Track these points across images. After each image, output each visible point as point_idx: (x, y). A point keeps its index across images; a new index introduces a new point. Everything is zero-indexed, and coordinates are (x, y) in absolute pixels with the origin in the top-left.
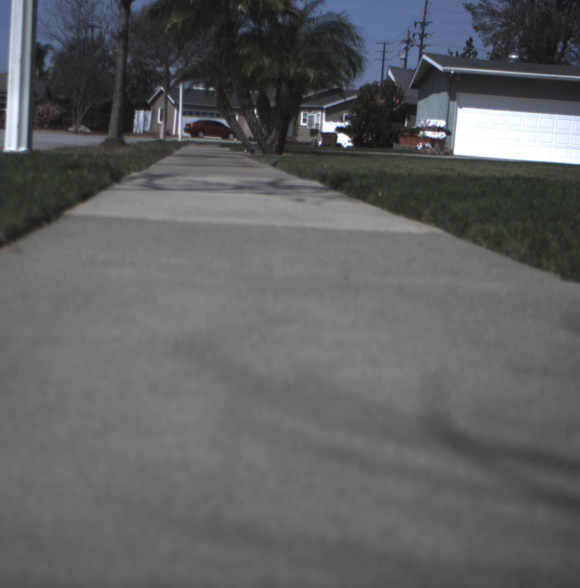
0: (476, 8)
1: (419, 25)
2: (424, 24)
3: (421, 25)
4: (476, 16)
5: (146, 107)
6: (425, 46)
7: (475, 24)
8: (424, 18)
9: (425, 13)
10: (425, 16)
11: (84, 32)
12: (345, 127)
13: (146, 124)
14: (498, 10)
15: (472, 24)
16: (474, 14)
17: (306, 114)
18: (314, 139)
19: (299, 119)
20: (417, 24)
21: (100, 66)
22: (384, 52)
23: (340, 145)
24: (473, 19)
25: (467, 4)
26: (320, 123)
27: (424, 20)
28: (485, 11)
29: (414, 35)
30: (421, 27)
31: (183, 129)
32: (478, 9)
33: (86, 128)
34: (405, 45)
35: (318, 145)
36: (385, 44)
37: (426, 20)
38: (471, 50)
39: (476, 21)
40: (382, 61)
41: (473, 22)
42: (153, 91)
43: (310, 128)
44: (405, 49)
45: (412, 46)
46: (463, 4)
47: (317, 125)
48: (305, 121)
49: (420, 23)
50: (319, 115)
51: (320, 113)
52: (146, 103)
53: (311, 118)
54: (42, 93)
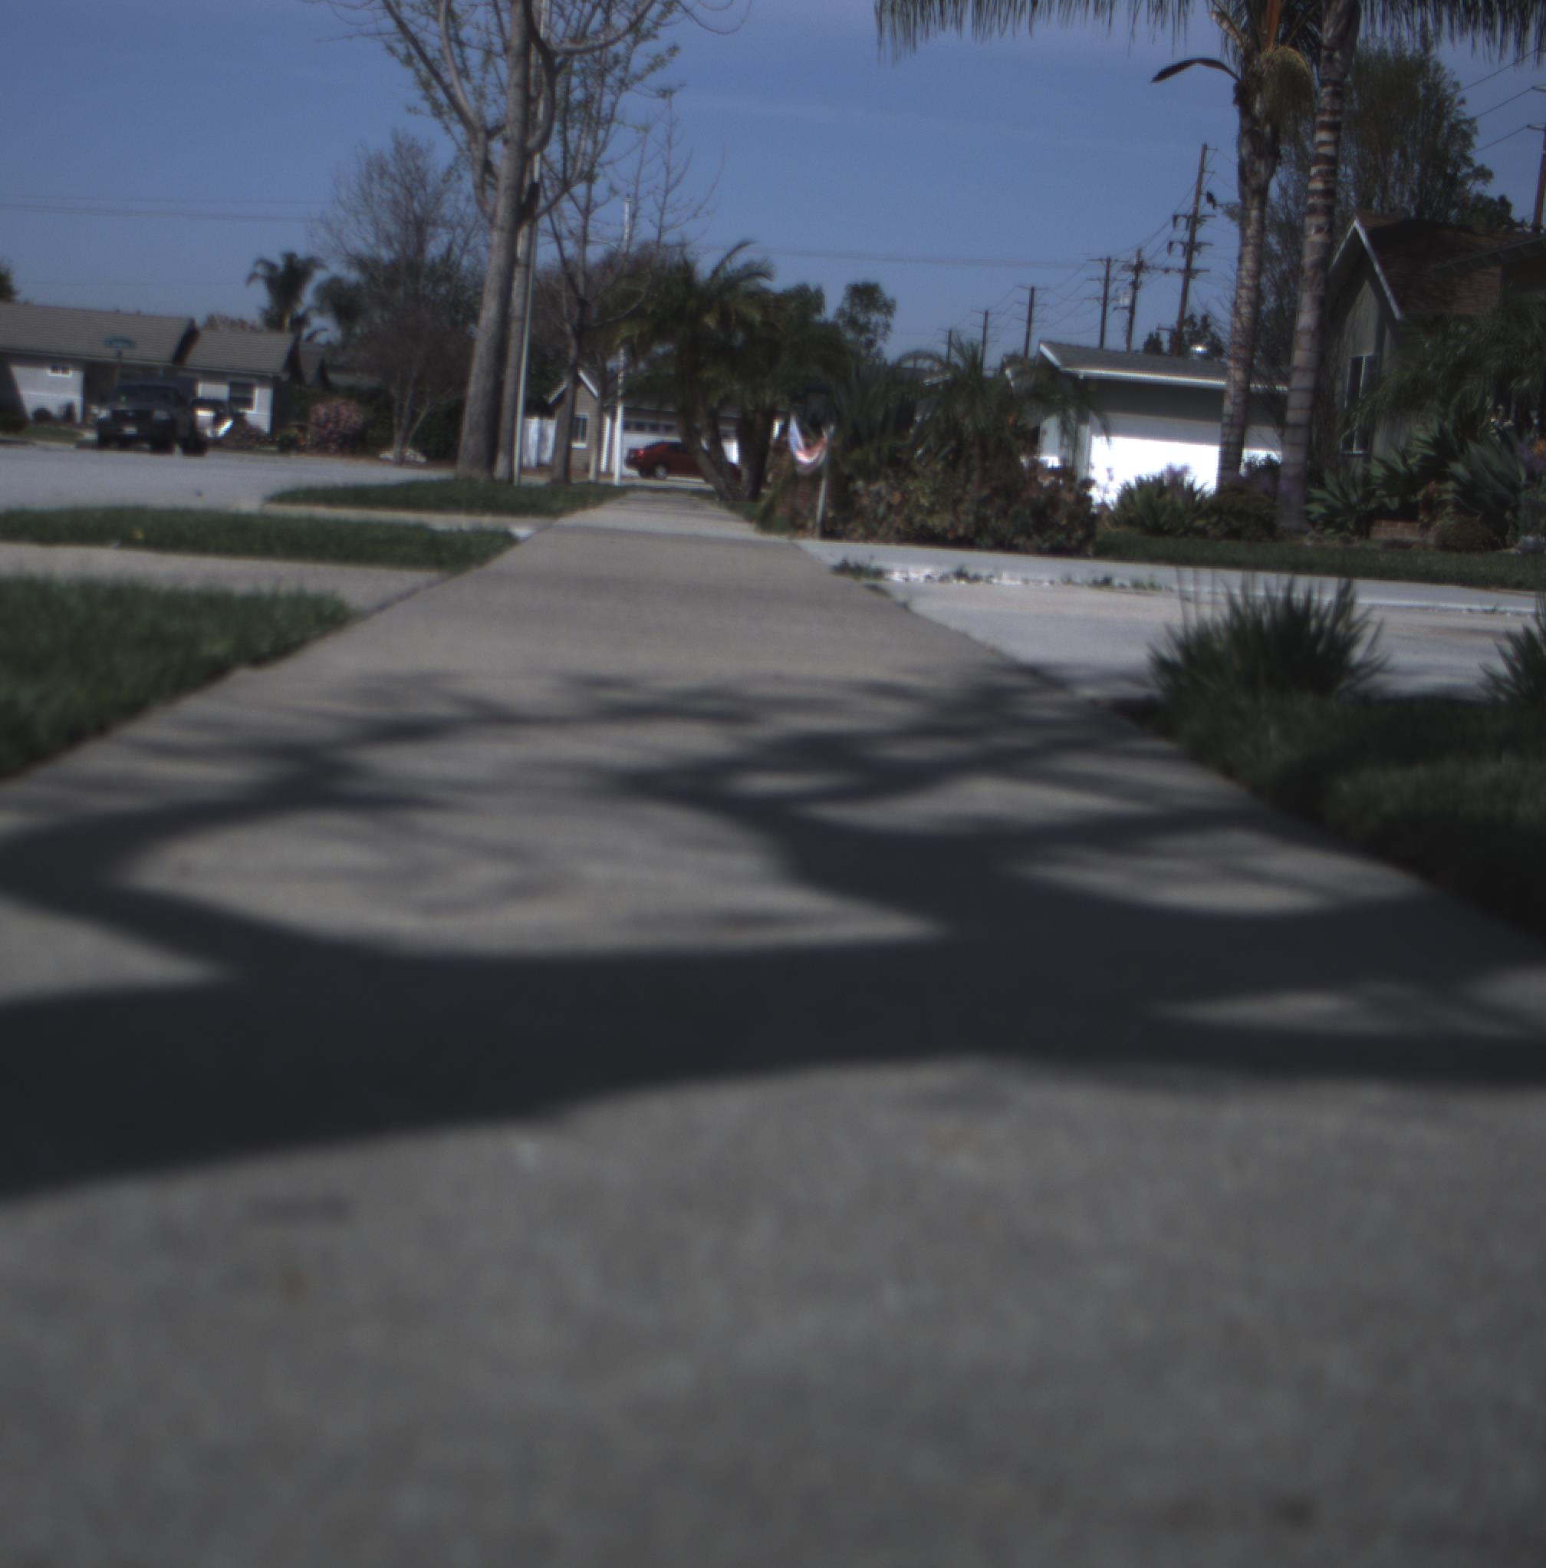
1: (1183, 222)
2: (1195, 220)
3: (1188, 222)
5: (545, 411)
6: (1197, 271)
8: (1196, 206)
9: (1199, 193)
10: (1197, 201)
13: (543, 447)
20: (1179, 220)
22: (1107, 280)
27: (1196, 210)
30: (1187, 228)
31: (624, 460)
33: (419, 455)
36: (1109, 261)
37: (1199, 210)
40: (1101, 301)
44: (1132, 285)
49: (1185, 216)
52: (545, 403)
54: (310, 372)
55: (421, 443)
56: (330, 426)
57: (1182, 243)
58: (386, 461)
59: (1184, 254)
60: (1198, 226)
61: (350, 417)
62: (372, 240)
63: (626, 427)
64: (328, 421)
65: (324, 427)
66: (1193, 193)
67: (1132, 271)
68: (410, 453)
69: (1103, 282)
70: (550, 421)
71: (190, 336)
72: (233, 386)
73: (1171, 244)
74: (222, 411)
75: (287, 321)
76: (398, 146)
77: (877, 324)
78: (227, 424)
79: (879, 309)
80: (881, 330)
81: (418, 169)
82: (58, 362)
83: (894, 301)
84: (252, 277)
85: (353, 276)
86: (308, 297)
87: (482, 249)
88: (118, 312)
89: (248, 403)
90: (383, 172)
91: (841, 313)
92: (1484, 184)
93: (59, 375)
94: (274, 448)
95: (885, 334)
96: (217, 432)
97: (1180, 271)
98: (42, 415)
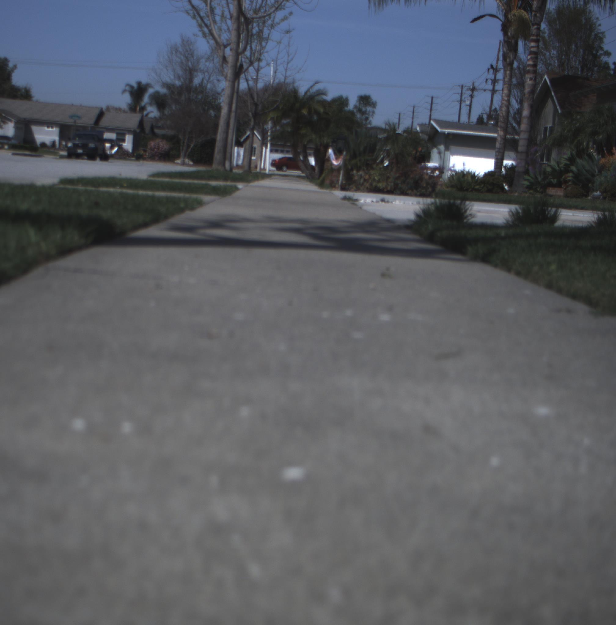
2: (496, 71)
5: (240, 144)
9: (498, 60)
10: (497, 63)
13: (239, 159)
20: (490, 69)
27: (497, 66)
30: (493, 73)
31: (270, 164)
44: (470, 96)
49: (493, 68)
52: (240, 141)
54: (147, 129)
55: (191, 157)
56: (156, 150)
57: (491, 79)
58: (178, 164)
59: (492, 84)
60: (497, 73)
61: (163, 146)
62: (172, 77)
63: (271, 151)
64: (155, 148)
65: (153, 150)
66: (496, 59)
67: (470, 90)
68: (187, 161)
69: (460, 95)
70: (241, 149)
71: (101, 115)
72: (118, 134)
73: (487, 80)
74: (113, 144)
75: (138, 108)
76: (183, 41)
77: (369, 111)
78: (116, 149)
79: (370, 105)
80: (371, 114)
81: (190, 50)
82: (49, 124)
83: (376, 102)
84: (124, 91)
85: (163, 91)
86: (146, 99)
87: (215, 81)
88: (73, 105)
89: (124, 140)
90: (177, 51)
91: (355, 107)
92: (608, 57)
93: (50, 129)
94: (134, 159)
95: (372, 115)
96: (111, 152)
97: (490, 90)
98: (43, 145)
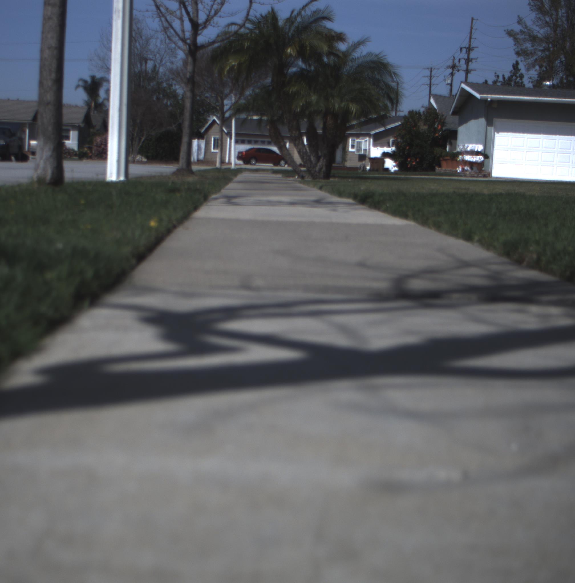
0: (518, 34)
1: (464, 50)
2: (469, 49)
3: (467, 50)
4: (518, 42)
5: (200, 136)
6: (471, 70)
7: (517, 50)
8: (470, 43)
9: (470, 38)
10: (470, 41)
11: (139, 66)
12: (392, 153)
13: (200, 152)
14: (539, 35)
15: (514, 50)
16: (516, 40)
17: (354, 140)
18: (363, 164)
19: (347, 145)
20: (463, 49)
21: (155, 98)
22: (431, 77)
23: (387, 170)
24: (515, 45)
25: (509, 30)
26: (367, 148)
27: (470, 45)
28: (526, 37)
29: (460, 60)
30: (466, 52)
31: (236, 157)
32: (520, 35)
33: (143, 158)
34: (450, 71)
35: (366, 170)
36: (431, 69)
37: (471, 44)
38: (517, 73)
39: (518, 47)
40: (429, 85)
41: (514, 47)
42: (206, 121)
43: (358, 154)
44: (451, 75)
45: (458, 71)
46: (505, 31)
47: (365, 150)
48: (353, 146)
49: (465, 48)
50: (366, 141)
51: (368, 139)
52: (200, 132)
53: (359, 143)
57: (464, 59)
59: (465, 63)
60: (471, 51)
63: (237, 142)
64: (102, 144)
65: (100, 147)
67: (451, 68)
68: (139, 157)
69: (429, 78)
70: (202, 141)
84: (78, 86)
88: (9, 99)
89: (67, 138)
